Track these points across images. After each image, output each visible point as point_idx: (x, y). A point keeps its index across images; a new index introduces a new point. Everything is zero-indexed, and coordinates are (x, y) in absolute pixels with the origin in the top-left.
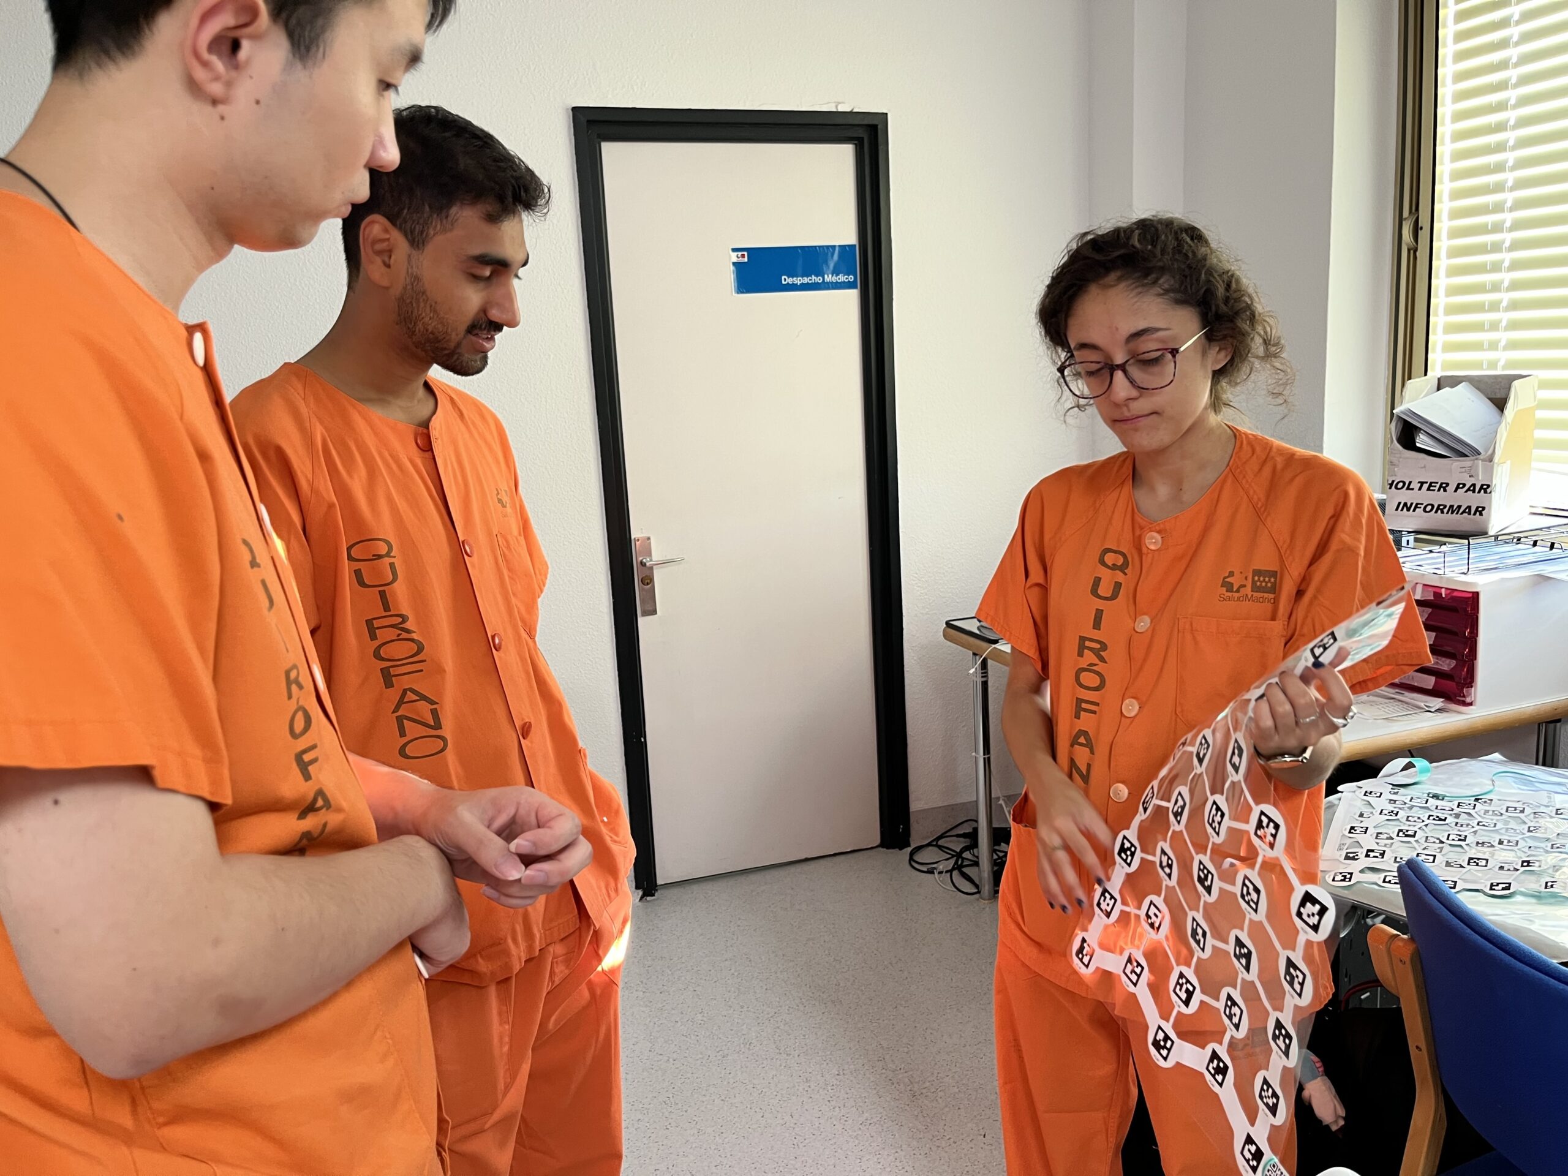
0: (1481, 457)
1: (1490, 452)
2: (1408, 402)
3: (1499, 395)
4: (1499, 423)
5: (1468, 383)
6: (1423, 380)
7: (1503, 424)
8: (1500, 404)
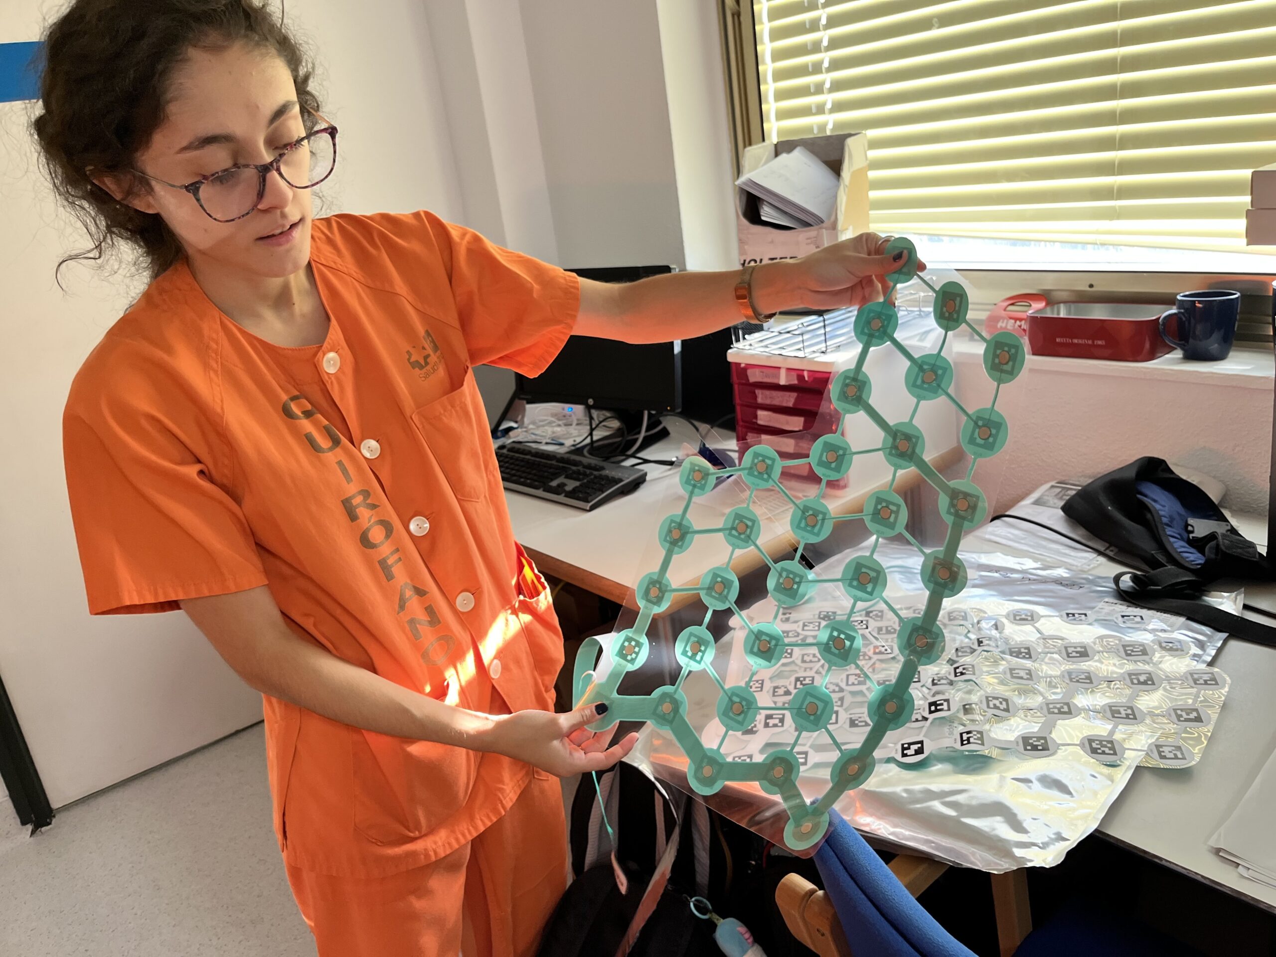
0: (824, 225)
1: (833, 218)
2: (750, 171)
3: (833, 157)
4: (838, 187)
5: (802, 147)
6: (760, 148)
7: (842, 187)
8: (835, 167)
